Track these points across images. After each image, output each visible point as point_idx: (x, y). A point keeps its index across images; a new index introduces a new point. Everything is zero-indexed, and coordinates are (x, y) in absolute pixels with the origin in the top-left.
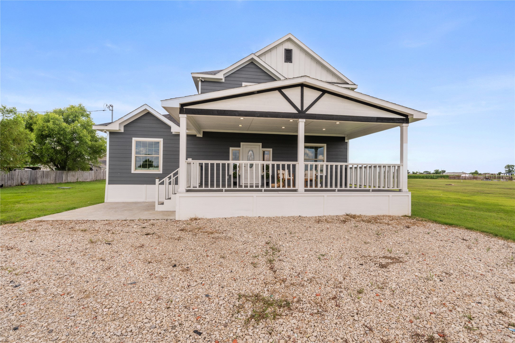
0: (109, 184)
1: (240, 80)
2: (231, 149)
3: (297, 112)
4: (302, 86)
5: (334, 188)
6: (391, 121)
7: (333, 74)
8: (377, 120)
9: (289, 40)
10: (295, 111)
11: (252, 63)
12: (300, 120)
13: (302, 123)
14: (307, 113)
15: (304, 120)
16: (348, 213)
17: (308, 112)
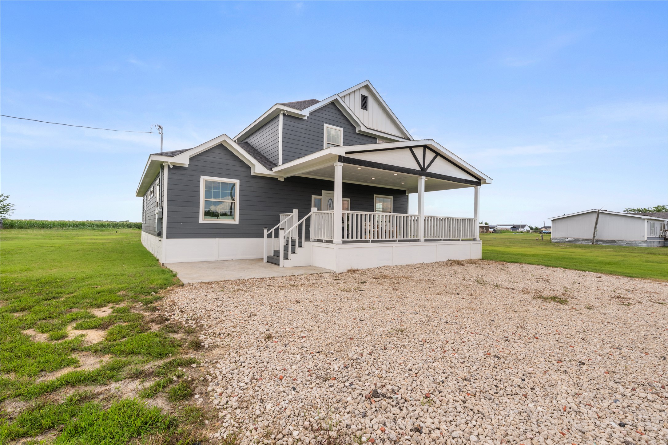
0: (167, 238)
1: (322, 120)
2: (313, 197)
3: (420, 170)
4: (425, 147)
6: (472, 183)
7: (399, 129)
8: (465, 182)
9: (365, 86)
11: (334, 105)
16: (450, 259)
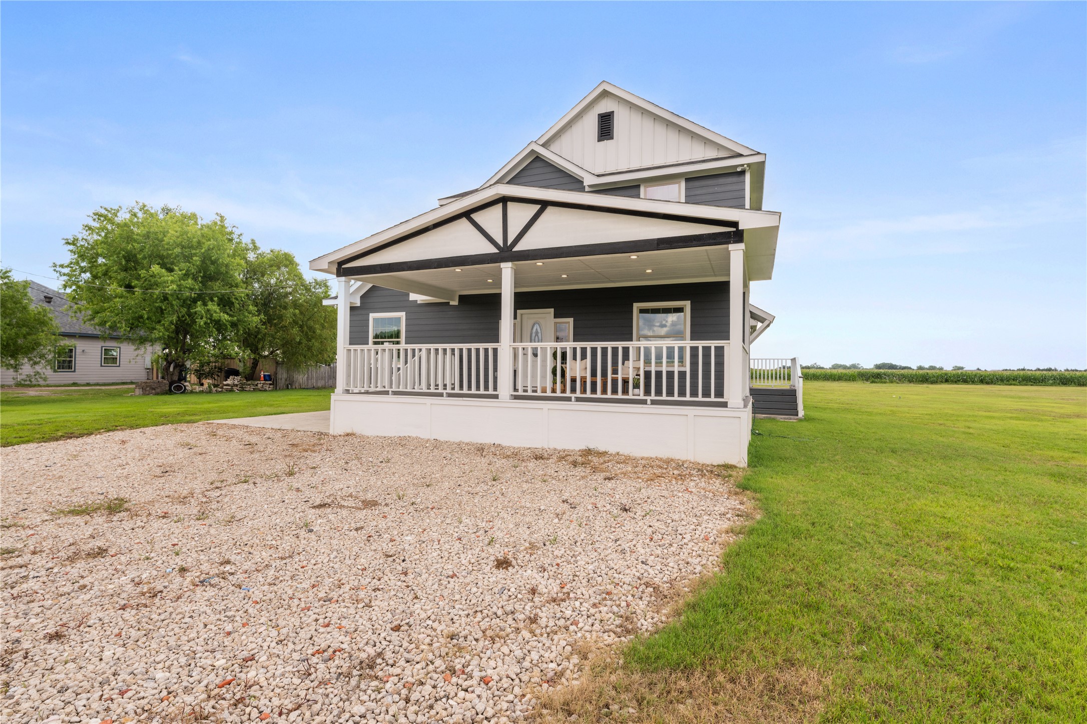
3: (497, 251)
4: (504, 200)
5: (568, 394)
6: (694, 243)
7: (707, 141)
8: (658, 245)
9: (605, 94)
10: (495, 250)
11: (538, 158)
12: (503, 265)
13: (507, 270)
14: (515, 249)
15: (509, 264)
17: (517, 248)
